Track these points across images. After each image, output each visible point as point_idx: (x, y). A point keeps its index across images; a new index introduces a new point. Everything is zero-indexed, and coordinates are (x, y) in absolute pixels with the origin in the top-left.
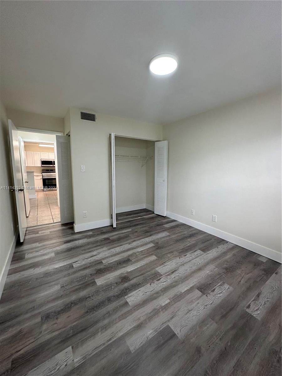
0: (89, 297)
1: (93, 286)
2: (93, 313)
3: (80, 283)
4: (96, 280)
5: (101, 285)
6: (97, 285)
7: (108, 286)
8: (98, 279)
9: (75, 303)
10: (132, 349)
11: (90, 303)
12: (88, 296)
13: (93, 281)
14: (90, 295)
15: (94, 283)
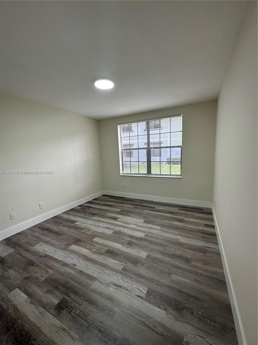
0: (158, 251)
1: (150, 256)
2: (163, 243)
3: (156, 265)
4: (145, 257)
5: (146, 252)
6: (148, 254)
7: (142, 248)
8: (143, 257)
9: (168, 255)
10: (160, 227)
11: (161, 249)
12: (158, 253)
13: (147, 259)
14: (157, 252)
15: (148, 257)
